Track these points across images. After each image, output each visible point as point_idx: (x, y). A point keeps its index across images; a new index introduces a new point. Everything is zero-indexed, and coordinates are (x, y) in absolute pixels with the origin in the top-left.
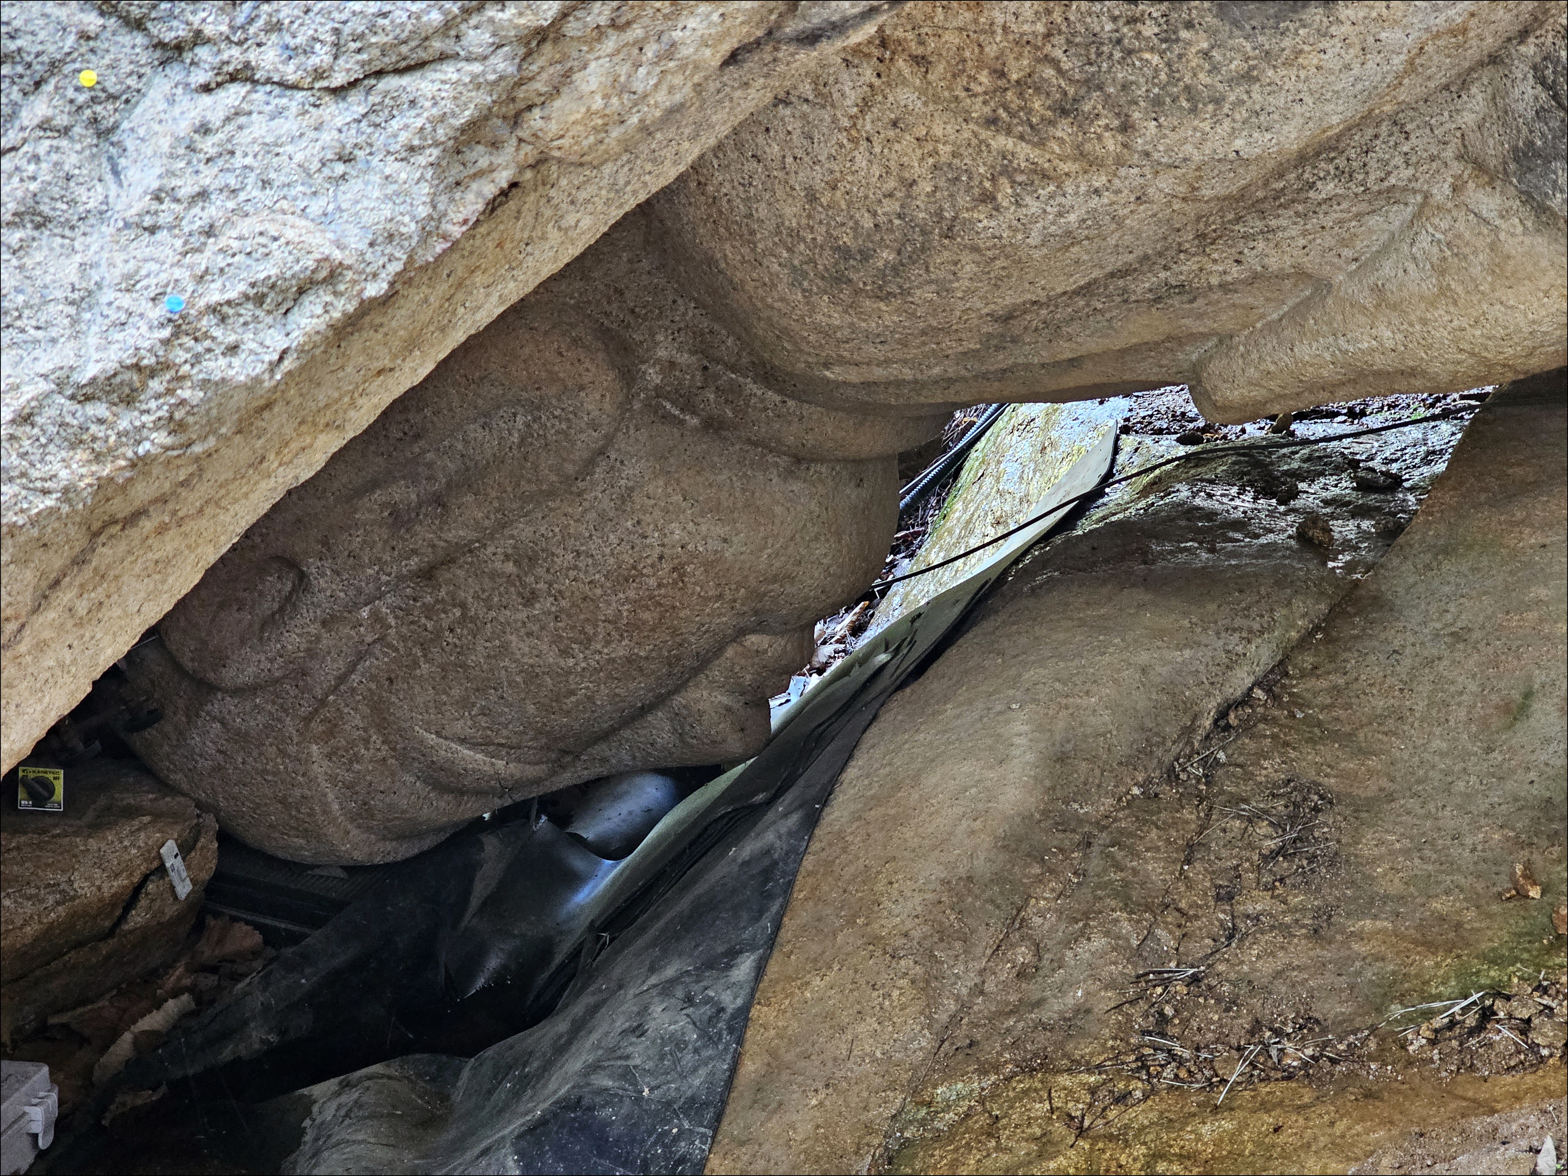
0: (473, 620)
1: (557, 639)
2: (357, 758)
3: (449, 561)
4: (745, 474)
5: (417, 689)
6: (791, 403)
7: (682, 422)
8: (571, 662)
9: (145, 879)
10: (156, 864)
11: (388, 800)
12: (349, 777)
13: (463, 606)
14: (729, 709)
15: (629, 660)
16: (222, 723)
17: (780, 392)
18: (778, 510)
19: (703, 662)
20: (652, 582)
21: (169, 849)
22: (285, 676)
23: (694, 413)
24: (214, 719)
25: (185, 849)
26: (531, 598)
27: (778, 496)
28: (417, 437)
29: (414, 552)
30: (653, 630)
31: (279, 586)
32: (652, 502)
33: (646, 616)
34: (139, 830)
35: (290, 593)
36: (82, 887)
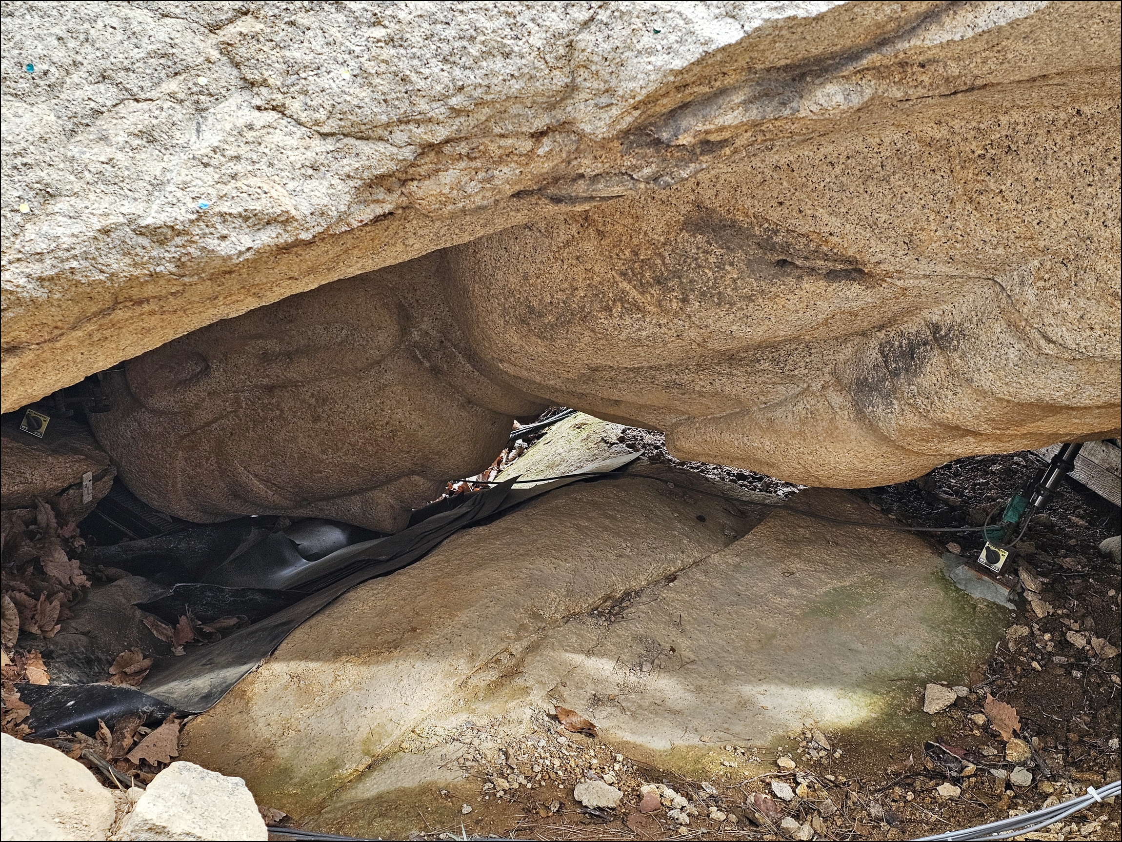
0: (285, 419)
1: (322, 443)
2: (200, 465)
3: (283, 387)
4: (441, 399)
5: (243, 443)
6: (476, 373)
7: (421, 363)
8: (325, 457)
9: (70, 486)
10: (78, 481)
11: (207, 491)
12: (192, 473)
13: (282, 411)
14: (392, 506)
15: (353, 466)
16: (139, 425)
17: (473, 366)
18: (451, 421)
19: (389, 480)
20: (379, 433)
21: (88, 476)
22: (180, 413)
23: (429, 361)
24: (135, 420)
25: (96, 479)
26: (316, 419)
27: (454, 415)
28: (291, 321)
29: (268, 376)
30: (371, 456)
31: (194, 367)
32: (393, 395)
33: (370, 448)
34: (76, 461)
35: (199, 373)
36: (37, 479)
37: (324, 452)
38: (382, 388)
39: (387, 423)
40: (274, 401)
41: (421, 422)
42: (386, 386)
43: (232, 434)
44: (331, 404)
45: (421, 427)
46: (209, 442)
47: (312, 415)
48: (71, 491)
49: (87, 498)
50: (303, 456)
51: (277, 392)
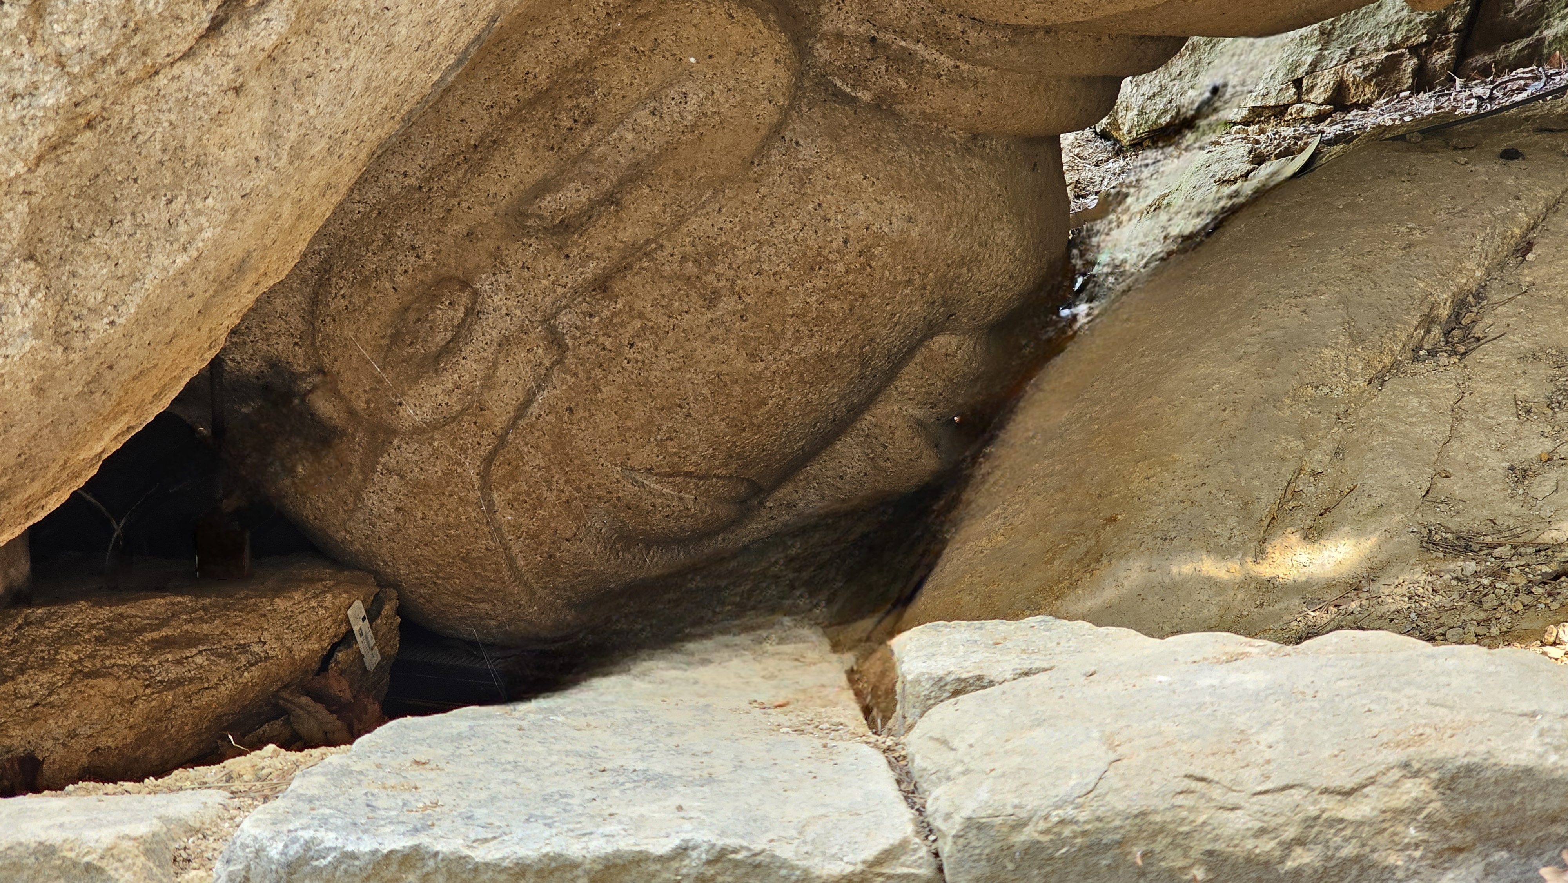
10: (343, 629)
21: (357, 611)
26: (711, 300)
34: (324, 592)
36: (273, 648)
37: (752, 357)
38: (804, 178)
39: (846, 242)
40: (620, 306)
41: (908, 208)
42: (810, 171)
43: (570, 410)
44: (725, 255)
45: (910, 219)
46: (537, 447)
47: (702, 296)
48: (340, 655)
49: (372, 659)
50: (718, 384)
51: (618, 285)
